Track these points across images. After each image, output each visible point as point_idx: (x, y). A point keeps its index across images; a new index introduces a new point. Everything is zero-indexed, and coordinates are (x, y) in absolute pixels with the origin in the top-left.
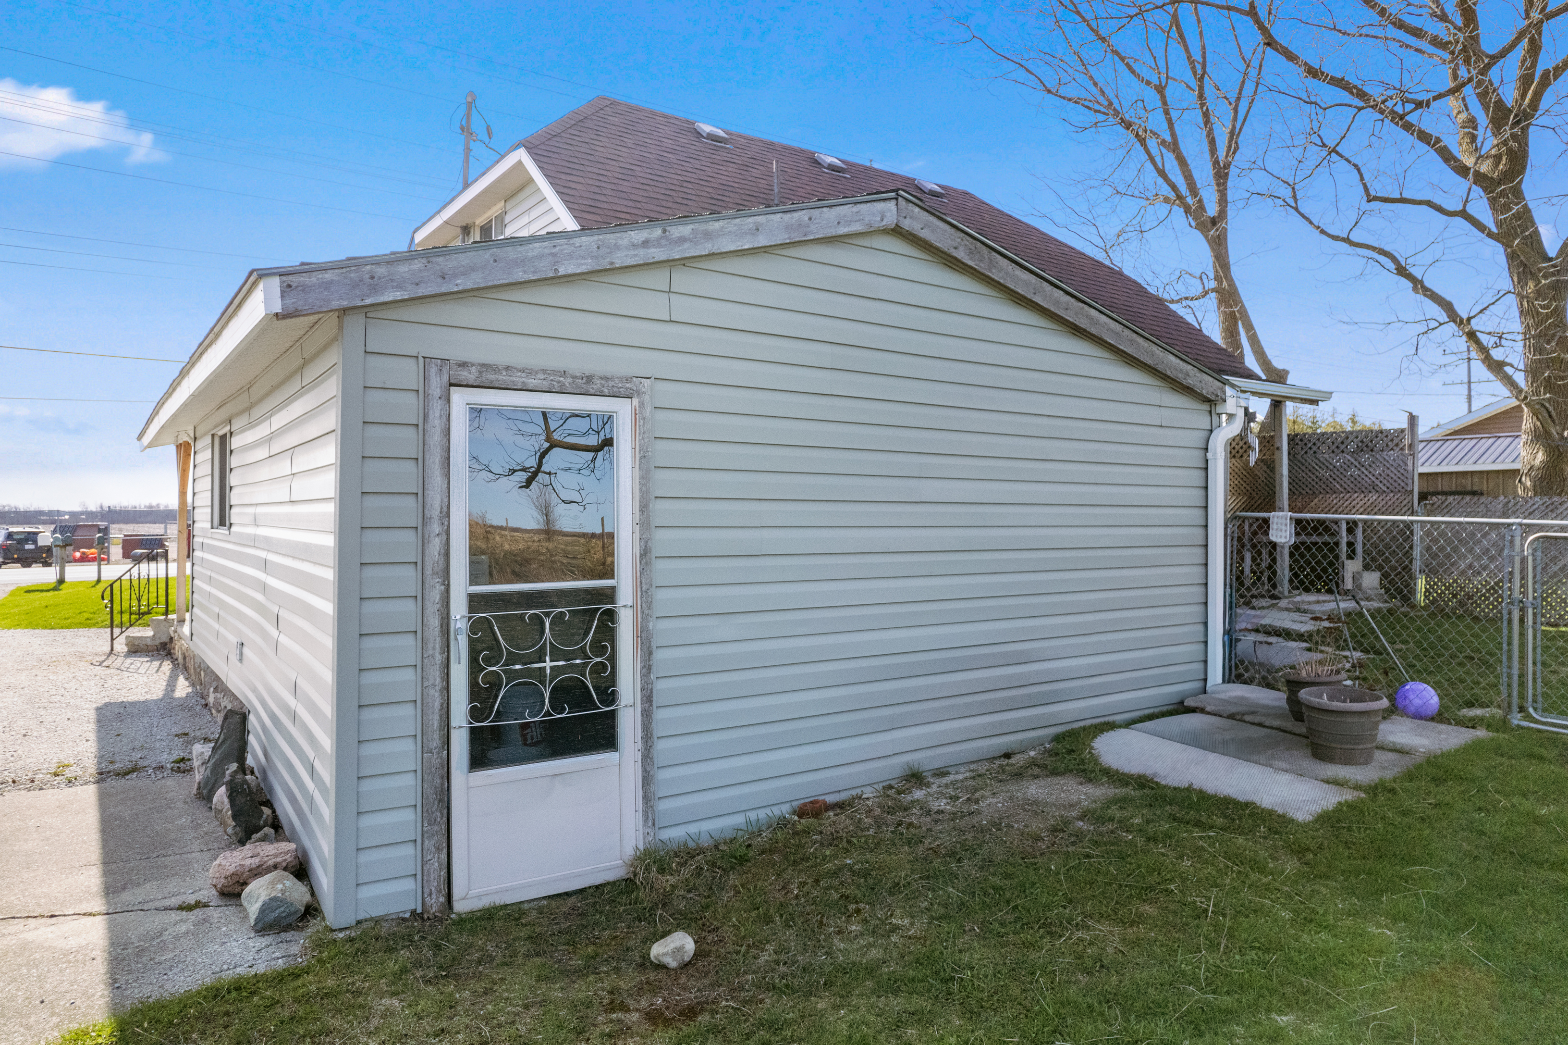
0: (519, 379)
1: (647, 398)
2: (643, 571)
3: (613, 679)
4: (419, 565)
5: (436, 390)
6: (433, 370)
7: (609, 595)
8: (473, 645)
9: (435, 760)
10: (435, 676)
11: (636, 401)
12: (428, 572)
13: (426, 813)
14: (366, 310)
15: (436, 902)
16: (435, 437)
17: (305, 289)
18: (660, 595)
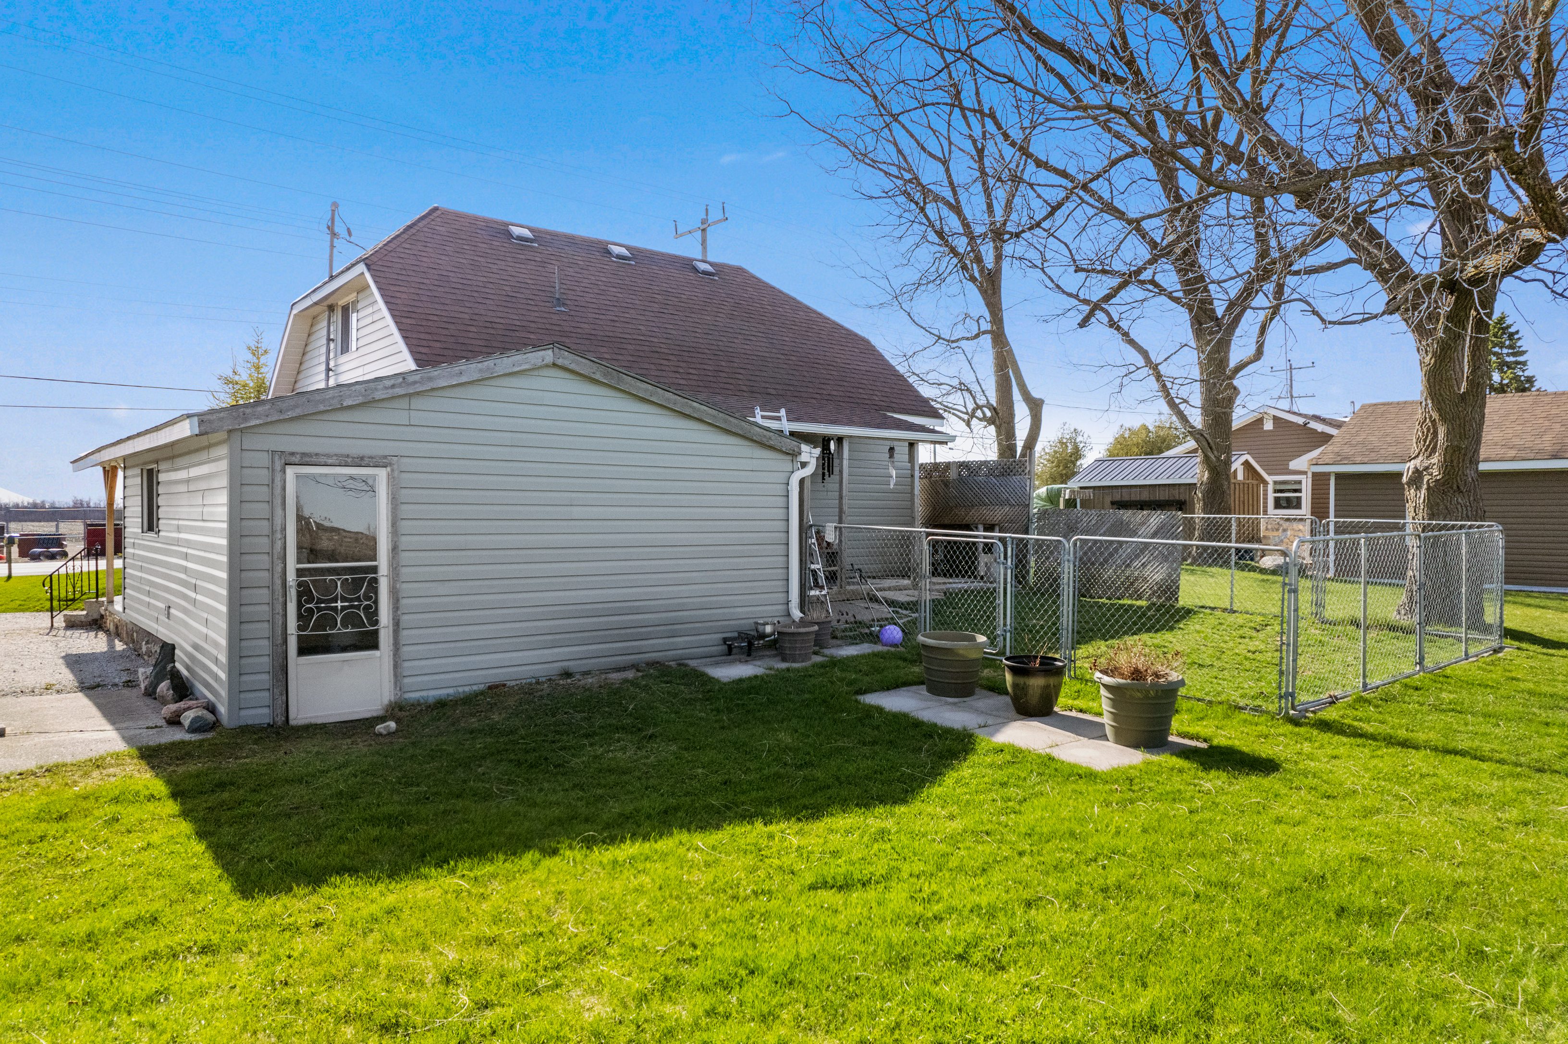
0: (323, 460)
1: (395, 467)
2: (393, 558)
3: (376, 612)
4: (270, 554)
5: (278, 467)
6: (277, 457)
7: (375, 569)
8: (300, 595)
9: (280, 650)
10: (279, 608)
11: (389, 469)
12: (275, 557)
13: (274, 676)
14: (241, 430)
15: (280, 720)
16: (278, 491)
17: (210, 422)
18: (404, 570)
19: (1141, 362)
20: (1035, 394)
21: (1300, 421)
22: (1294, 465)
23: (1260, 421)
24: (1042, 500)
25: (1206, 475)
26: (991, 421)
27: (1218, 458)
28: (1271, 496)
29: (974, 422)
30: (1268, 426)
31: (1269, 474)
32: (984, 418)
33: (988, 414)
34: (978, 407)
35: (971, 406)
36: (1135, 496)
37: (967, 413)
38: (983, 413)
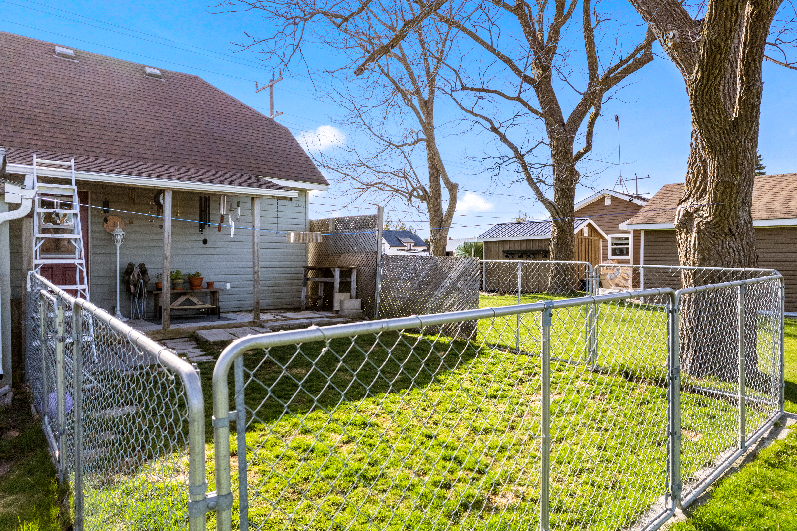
19: (511, 154)
20: (453, 180)
21: (627, 199)
22: (623, 226)
23: (603, 199)
24: (461, 250)
25: (556, 232)
26: (423, 198)
27: (563, 221)
28: (610, 248)
29: (413, 198)
30: (608, 202)
31: (607, 234)
32: (418, 196)
33: (421, 193)
34: (414, 189)
35: (410, 189)
36: (518, 247)
37: (408, 193)
38: (417, 192)
